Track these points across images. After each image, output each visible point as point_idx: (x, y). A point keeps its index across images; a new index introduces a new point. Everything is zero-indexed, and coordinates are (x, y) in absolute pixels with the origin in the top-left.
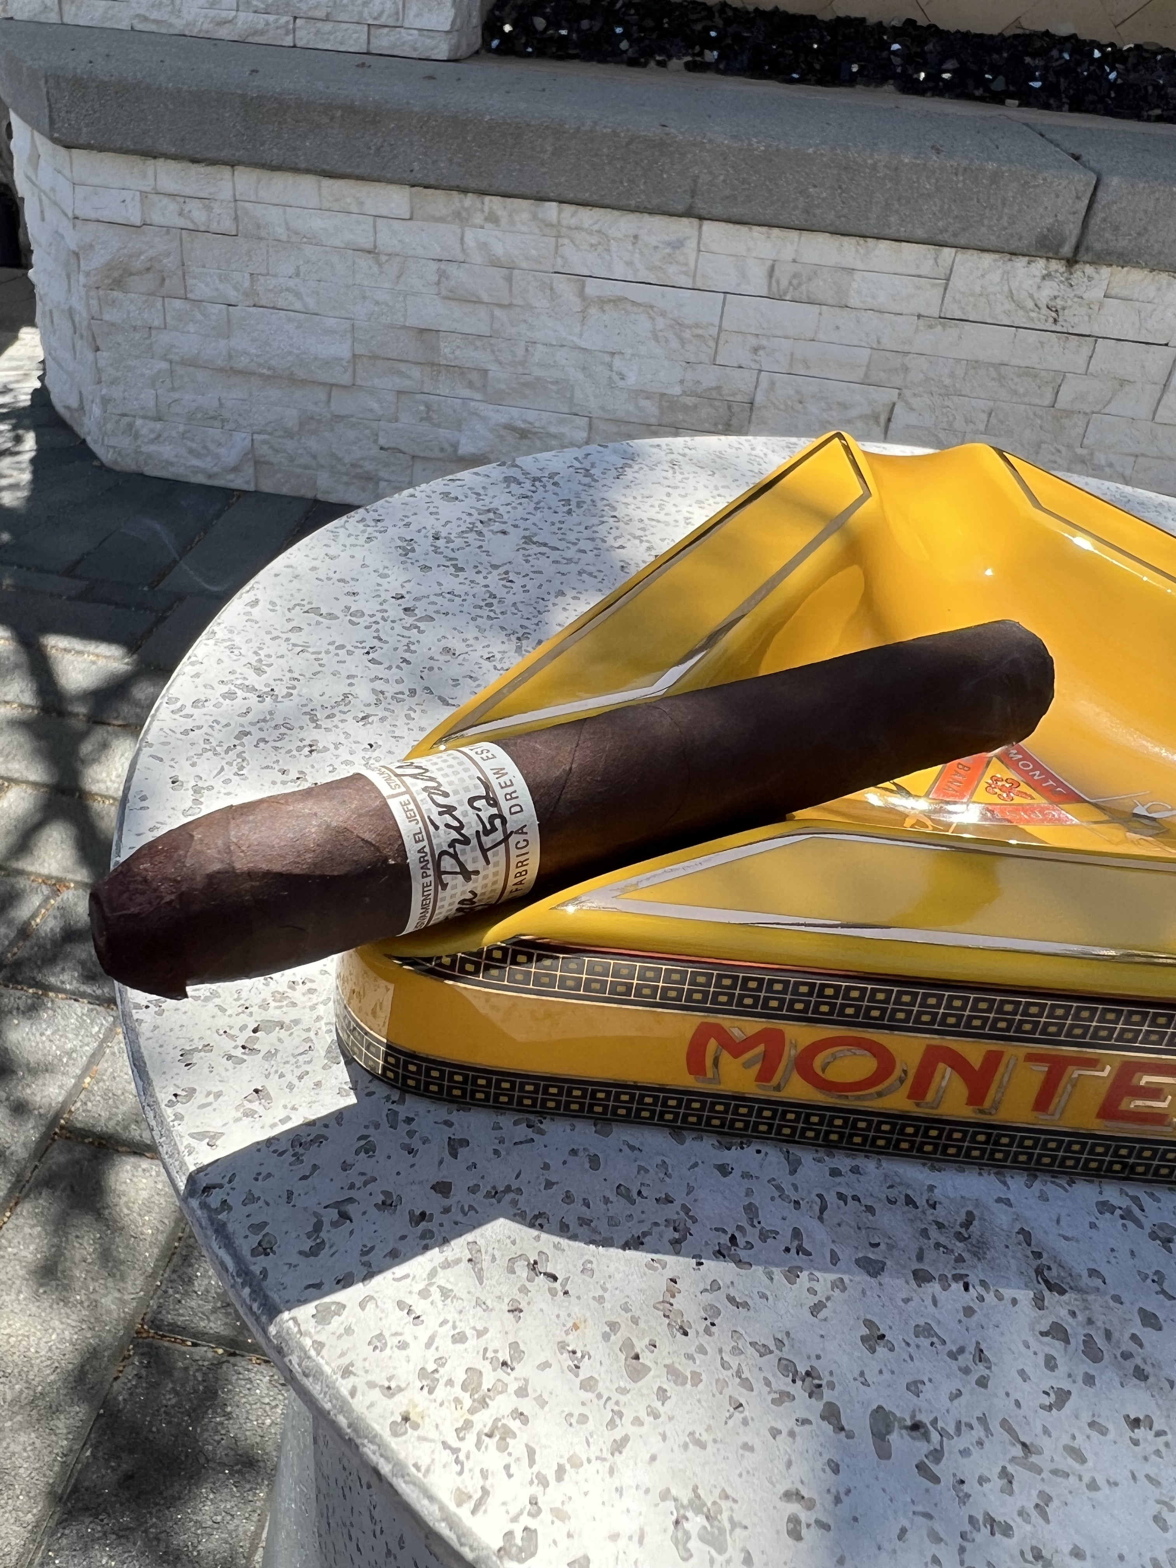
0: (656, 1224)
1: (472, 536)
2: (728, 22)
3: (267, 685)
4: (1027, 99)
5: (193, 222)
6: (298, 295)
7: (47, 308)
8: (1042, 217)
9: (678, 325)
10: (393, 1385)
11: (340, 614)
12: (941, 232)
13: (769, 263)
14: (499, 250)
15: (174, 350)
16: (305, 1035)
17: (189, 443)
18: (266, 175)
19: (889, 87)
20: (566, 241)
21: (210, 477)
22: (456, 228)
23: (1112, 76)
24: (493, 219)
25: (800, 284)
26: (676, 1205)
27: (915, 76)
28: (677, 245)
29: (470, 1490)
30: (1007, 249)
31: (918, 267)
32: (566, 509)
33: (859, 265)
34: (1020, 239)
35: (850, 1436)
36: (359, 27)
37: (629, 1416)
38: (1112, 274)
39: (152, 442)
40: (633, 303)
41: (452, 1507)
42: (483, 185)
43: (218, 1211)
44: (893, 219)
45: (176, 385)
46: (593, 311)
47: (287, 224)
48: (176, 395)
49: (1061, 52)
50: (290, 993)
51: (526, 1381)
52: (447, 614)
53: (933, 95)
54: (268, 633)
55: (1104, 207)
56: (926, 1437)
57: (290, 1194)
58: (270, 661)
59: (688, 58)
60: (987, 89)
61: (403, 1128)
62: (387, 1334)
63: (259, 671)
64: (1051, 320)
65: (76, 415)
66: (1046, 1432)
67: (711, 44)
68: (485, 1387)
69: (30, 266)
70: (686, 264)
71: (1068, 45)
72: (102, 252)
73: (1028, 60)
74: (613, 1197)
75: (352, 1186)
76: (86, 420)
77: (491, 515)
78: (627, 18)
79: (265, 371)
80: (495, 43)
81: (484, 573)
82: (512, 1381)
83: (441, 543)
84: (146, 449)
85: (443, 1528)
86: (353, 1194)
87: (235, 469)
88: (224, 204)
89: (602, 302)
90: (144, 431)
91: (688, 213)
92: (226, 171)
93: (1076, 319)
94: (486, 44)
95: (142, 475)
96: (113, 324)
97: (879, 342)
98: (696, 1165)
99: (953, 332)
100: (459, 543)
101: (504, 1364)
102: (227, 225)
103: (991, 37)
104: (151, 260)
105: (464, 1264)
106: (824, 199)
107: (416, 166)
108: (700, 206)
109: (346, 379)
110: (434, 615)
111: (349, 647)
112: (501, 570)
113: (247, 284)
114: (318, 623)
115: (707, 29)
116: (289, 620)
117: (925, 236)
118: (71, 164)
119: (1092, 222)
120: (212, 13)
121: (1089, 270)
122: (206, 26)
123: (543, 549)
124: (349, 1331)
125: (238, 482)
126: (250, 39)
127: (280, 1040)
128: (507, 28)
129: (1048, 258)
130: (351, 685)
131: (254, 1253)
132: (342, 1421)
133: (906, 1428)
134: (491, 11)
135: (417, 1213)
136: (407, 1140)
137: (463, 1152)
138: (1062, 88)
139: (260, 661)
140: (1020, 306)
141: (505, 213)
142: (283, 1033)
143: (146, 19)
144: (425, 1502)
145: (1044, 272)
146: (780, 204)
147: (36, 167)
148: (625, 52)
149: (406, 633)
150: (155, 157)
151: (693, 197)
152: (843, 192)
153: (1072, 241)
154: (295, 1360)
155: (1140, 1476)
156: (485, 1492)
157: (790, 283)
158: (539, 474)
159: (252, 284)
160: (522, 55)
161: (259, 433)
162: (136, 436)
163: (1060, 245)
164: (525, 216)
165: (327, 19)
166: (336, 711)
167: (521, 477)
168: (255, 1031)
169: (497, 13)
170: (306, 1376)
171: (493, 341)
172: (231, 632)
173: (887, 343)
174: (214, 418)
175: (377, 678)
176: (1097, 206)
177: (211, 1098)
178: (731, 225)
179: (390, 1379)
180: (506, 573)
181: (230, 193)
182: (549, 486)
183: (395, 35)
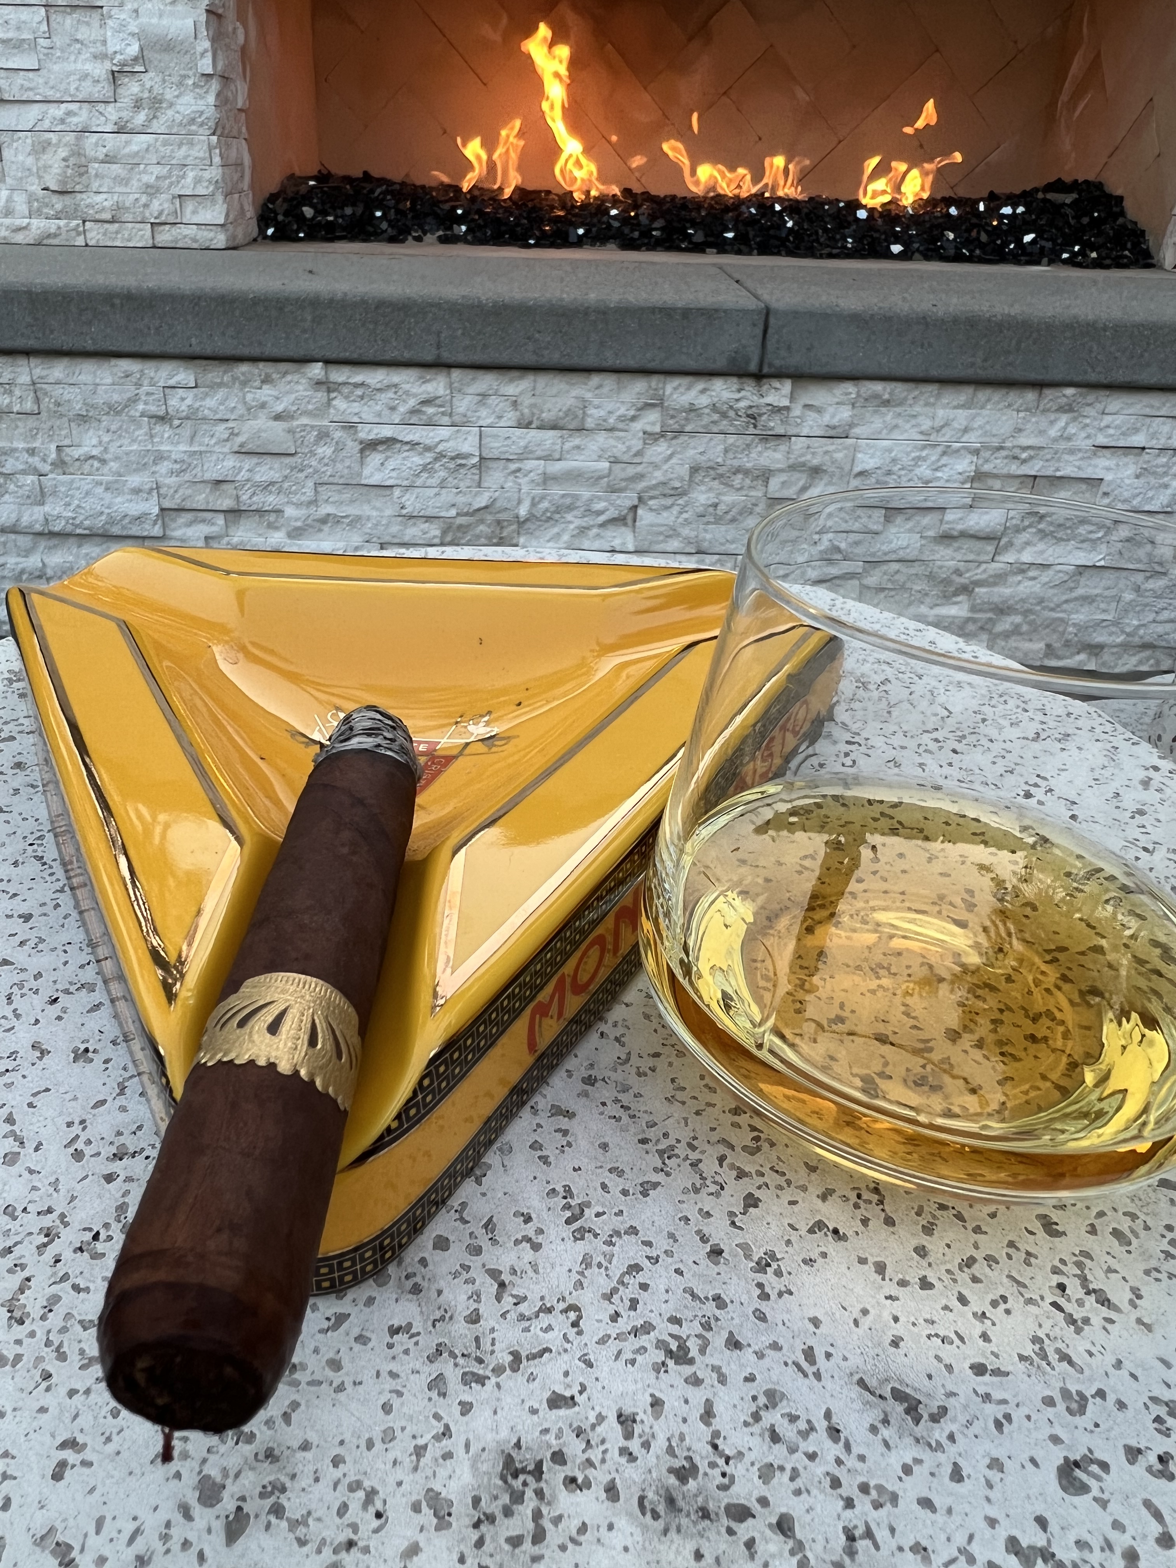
4: (722, 247)
6: (102, 461)
8: (729, 342)
12: (649, 361)
13: (514, 398)
19: (611, 246)
20: (336, 394)
22: (238, 391)
23: (790, 224)
24: (268, 380)
26: (55, 1215)
27: (631, 235)
30: (704, 372)
34: (715, 363)
36: (142, 226)
40: (401, 442)
44: (609, 355)
46: (370, 452)
47: (84, 399)
49: (748, 208)
53: (647, 249)
55: (776, 330)
59: (441, 233)
60: (690, 242)
64: (751, 426)
66: (316, 1351)
67: (460, 220)
71: (754, 203)
78: (386, 203)
79: (78, 531)
80: (270, 232)
88: (24, 387)
91: (436, 364)
92: (22, 361)
93: (772, 423)
94: (262, 232)
97: (615, 457)
102: (29, 405)
106: (549, 342)
107: (194, 341)
108: (448, 358)
109: (156, 531)
113: (53, 456)
115: (455, 208)
117: (637, 365)
119: (768, 345)
120: (7, 222)
121: (774, 382)
126: (45, 242)
129: (739, 377)
134: (265, 205)
138: (751, 236)
140: (725, 416)
145: (739, 387)
146: (512, 348)
148: (385, 231)
151: (438, 349)
152: (563, 334)
153: (755, 361)
157: (533, 414)
159: (59, 456)
160: (295, 240)
163: (747, 365)
164: (294, 376)
165: (112, 221)
176: (771, 330)
181: (29, 378)
183: (176, 231)
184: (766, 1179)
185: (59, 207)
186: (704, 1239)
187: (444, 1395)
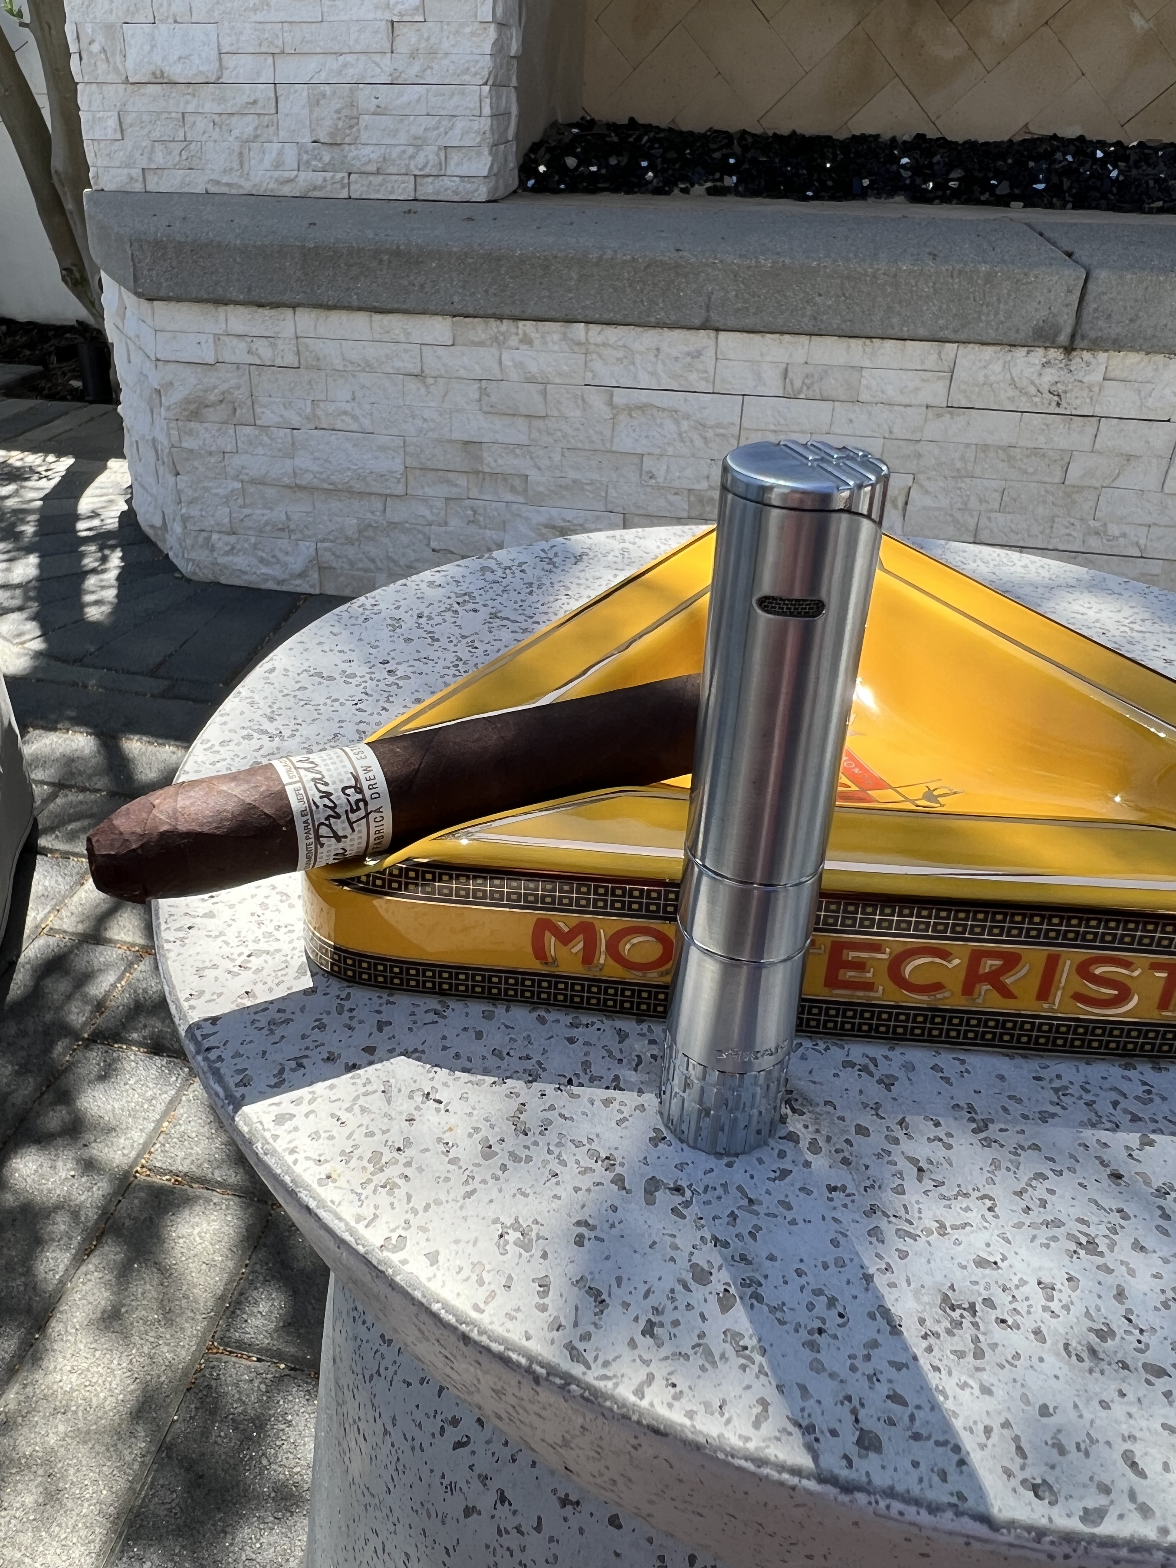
0: (517, 1072)
1: (448, 615)
2: (745, 148)
3: (277, 729)
4: (1032, 200)
5: (260, 358)
6: (355, 418)
7: (133, 439)
8: (1036, 310)
9: (701, 426)
10: (322, 1159)
11: (337, 677)
12: (942, 329)
13: (784, 366)
14: (533, 367)
15: (244, 471)
16: (284, 958)
17: (260, 553)
18: (323, 313)
19: (899, 199)
20: (594, 356)
21: (279, 583)
22: (494, 350)
23: (1114, 174)
24: (527, 341)
25: (812, 384)
26: (534, 1061)
27: (924, 186)
28: (697, 354)
29: (366, 1215)
30: (1005, 341)
31: (923, 362)
32: (528, 590)
33: (867, 363)
34: (1017, 331)
35: (629, 1192)
36: (406, 178)
37: (478, 1178)
38: (1108, 358)
39: (227, 553)
40: (658, 408)
41: (353, 1223)
42: (517, 312)
43: (214, 1062)
44: (895, 320)
45: (248, 501)
46: (623, 418)
47: (342, 355)
48: (247, 511)
49: (1065, 154)
50: (275, 933)
51: (412, 1159)
52: (421, 674)
53: (941, 202)
54: (281, 691)
55: (1095, 298)
56: (683, 1195)
57: (264, 1053)
58: (280, 712)
59: (709, 184)
60: (992, 194)
61: (346, 1014)
62: (321, 1132)
63: (271, 719)
64: (1054, 404)
65: (159, 532)
66: (768, 1192)
67: (730, 170)
68: (383, 1161)
69: (118, 403)
70: (706, 372)
71: (1072, 148)
72: (181, 388)
73: (1031, 164)
74: (489, 1056)
75: (307, 1048)
76: (168, 536)
77: (466, 598)
78: (653, 151)
79: (326, 486)
80: (531, 183)
81: (455, 642)
82: (402, 1158)
83: (423, 621)
84: (222, 560)
85: (347, 1237)
86: (307, 1053)
87: (302, 575)
88: (287, 341)
89: (630, 410)
90: (220, 544)
91: (704, 327)
92: (289, 312)
93: (1078, 402)
94: (522, 184)
95: (219, 583)
96: (192, 451)
97: (891, 432)
98: (552, 1037)
99: (961, 420)
100: (438, 619)
101: (399, 1149)
102: (290, 359)
103: (997, 144)
104: (223, 393)
105: (379, 1093)
106: (829, 307)
107: (456, 299)
108: (715, 318)
109: (400, 489)
110: (411, 675)
111: (342, 700)
112: (469, 640)
113: (309, 410)
114: (320, 683)
115: (726, 157)
116: (297, 682)
117: (927, 334)
118: (153, 314)
119: (1085, 313)
120: (276, 174)
121: (1086, 355)
122: (271, 186)
123: (505, 622)
124: (296, 1129)
125: (302, 587)
126: (310, 195)
127: (266, 962)
128: (542, 169)
129: (1046, 348)
130: (341, 727)
131: (237, 1085)
132: (287, 1179)
133: (670, 1189)
134: (527, 155)
135: (350, 1064)
136: (348, 1022)
137: (386, 1029)
138: (1065, 187)
139: (273, 712)
140: (1023, 392)
141: (538, 335)
142: (268, 958)
143: (218, 183)
144: (336, 1221)
145: (1044, 360)
146: (788, 313)
147: (123, 317)
148: (651, 182)
149: (387, 688)
150: (226, 304)
151: (708, 311)
152: (846, 298)
153: (1067, 330)
154: (259, 1145)
155: (828, 1218)
156: (376, 1216)
157: (803, 383)
158: (510, 564)
159: (313, 410)
160: (556, 191)
161: (323, 541)
162: (212, 549)
163: (1057, 334)
164: (556, 337)
165: (378, 173)
166: (327, 746)
167: (495, 567)
168: (249, 956)
169: (533, 156)
170: (266, 1154)
171: (532, 449)
172: (252, 692)
173: (898, 432)
174: (282, 530)
175: (361, 722)
176: (1089, 297)
177: (215, 997)
178: (745, 334)
179: (320, 1155)
180: (472, 641)
181: (293, 331)
182: (518, 574)
183: (438, 183)
184: (1159, 1125)
185: (327, 158)
186: (1103, 1163)
187: (883, 1242)
